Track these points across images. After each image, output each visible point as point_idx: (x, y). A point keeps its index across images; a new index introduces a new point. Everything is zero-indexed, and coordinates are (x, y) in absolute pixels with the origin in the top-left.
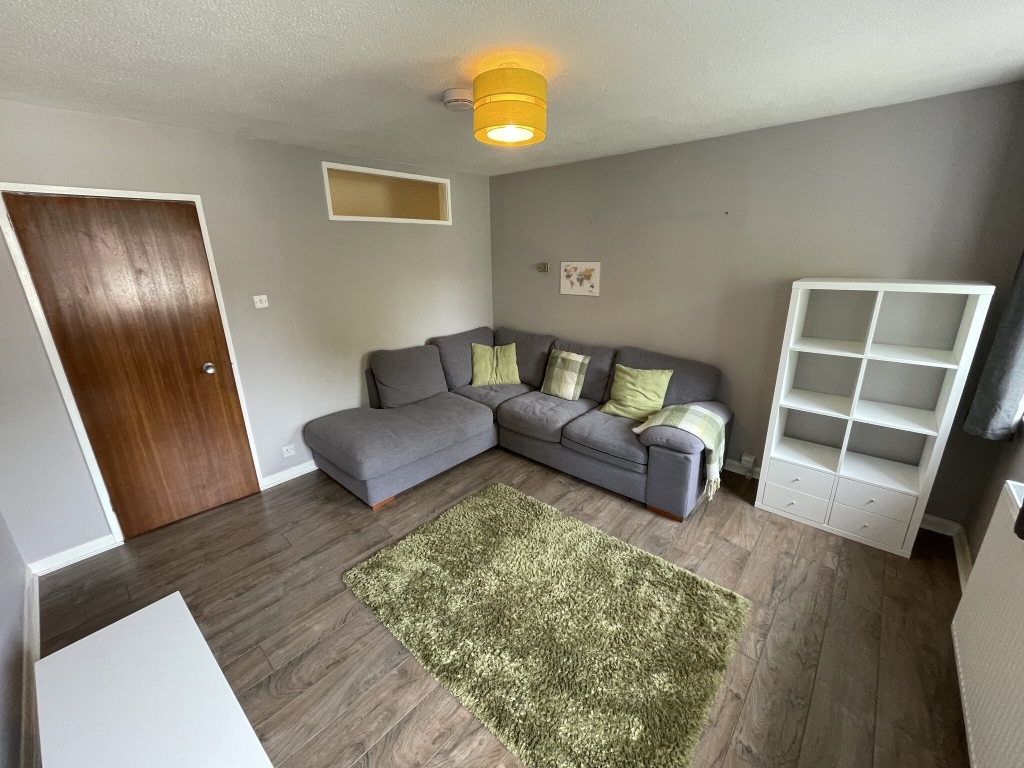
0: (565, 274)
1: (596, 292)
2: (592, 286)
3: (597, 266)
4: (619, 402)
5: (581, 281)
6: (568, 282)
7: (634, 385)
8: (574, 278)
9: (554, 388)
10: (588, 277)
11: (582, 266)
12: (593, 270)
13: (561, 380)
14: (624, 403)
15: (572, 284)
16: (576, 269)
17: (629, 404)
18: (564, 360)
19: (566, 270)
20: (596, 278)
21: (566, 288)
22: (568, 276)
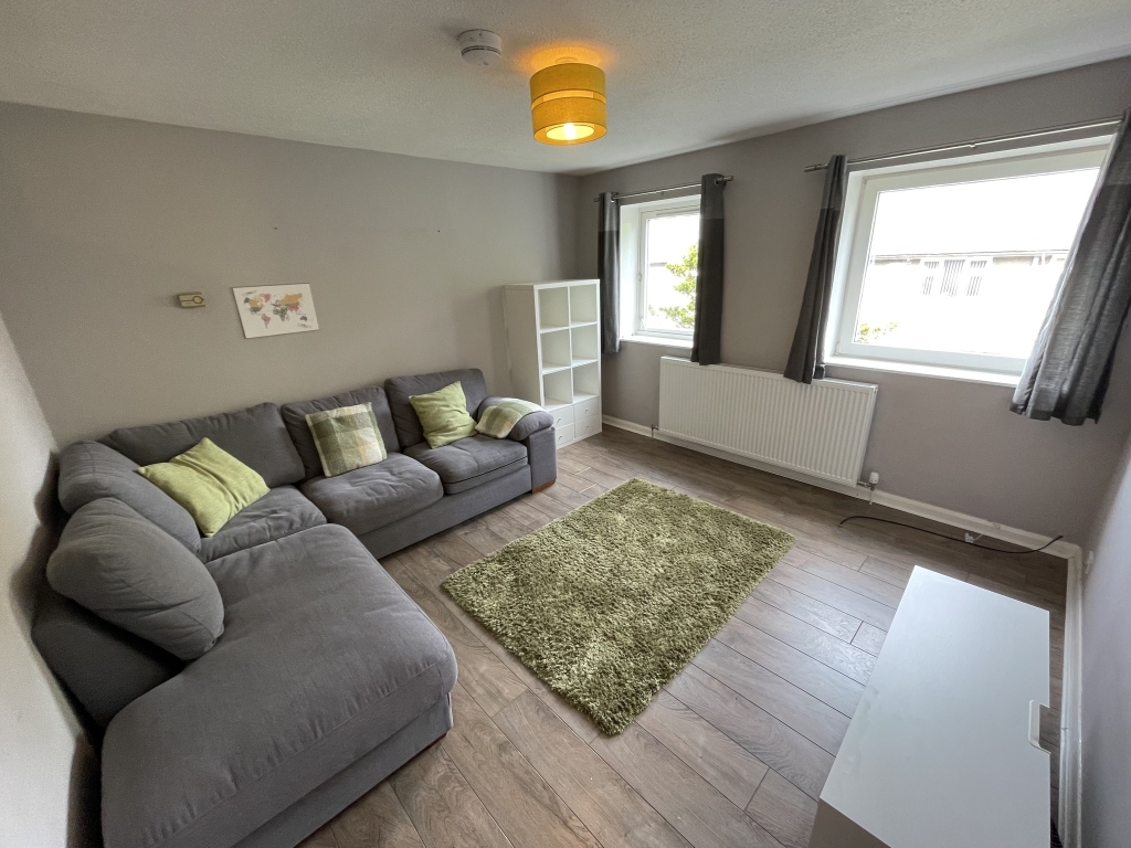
0: (248, 306)
1: (313, 325)
2: (305, 318)
3: (305, 290)
4: (444, 429)
5: (282, 313)
6: (257, 317)
7: (448, 406)
8: (268, 309)
9: (349, 459)
10: (295, 307)
11: (279, 292)
12: (300, 296)
13: (356, 445)
14: (451, 427)
15: (266, 319)
16: (267, 297)
17: (456, 425)
18: (340, 420)
19: (247, 300)
20: (307, 306)
21: (253, 327)
22: (255, 310)
